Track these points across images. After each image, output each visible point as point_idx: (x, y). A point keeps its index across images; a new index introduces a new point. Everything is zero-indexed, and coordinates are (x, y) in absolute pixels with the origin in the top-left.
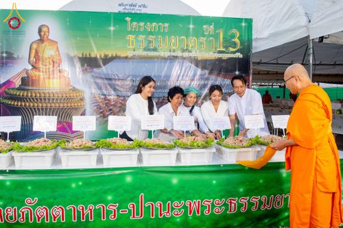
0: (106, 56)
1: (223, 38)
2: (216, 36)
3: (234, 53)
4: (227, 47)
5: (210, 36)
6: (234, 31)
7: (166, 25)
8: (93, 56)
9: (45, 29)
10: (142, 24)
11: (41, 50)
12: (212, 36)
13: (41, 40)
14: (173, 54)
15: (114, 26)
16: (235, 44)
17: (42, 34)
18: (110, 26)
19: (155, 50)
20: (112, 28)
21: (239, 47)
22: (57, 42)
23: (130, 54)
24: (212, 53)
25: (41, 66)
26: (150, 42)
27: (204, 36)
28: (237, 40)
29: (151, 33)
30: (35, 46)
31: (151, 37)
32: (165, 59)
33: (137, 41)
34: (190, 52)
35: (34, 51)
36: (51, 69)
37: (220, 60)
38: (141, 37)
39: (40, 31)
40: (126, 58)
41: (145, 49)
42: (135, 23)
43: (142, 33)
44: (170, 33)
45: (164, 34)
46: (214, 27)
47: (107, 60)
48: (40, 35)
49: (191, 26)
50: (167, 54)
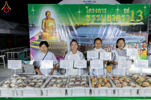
0: (76, 25)
1: (134, 15)
2: (130, 14)
3: (139, 22)
4: (135, 19)
5: (127, 14)
6: (140, 11)
7: (105, 9)
8: (70, 25)
9: (48, 13)
10: (93, 9)
11: (47, 23)
13: (47, 18)
14: (108, 23)
15: (80, 11)
16: (140, 18)
17: (47, 15)
18: (78, 11)
19: (100, 22)
20: (79, 12)
21: (142, 19)
22: (54, 19)
23: (88, 24)
24: (128, 22)
25: (47, 30)
26: (97, 18)
27: (124, 14)
28: (141, 16)
29: (98, 14)
30: (44, 21)
31: (98, 16)
32: (104, 26)
33: (91, 18)
34: (117, 22)
35: (44, 24)
36: (52, 32)
37: (132, 26)
38: (93, 16)
39: (46, 14)
40: (86, 26)
41: (95, 22)
42: (90, 9)
43: (93, 14)
44: (107, 14)
45: (104, 14)
46: (130, 9)
47: (77, 27)
48: (46, 16)
49: (118, 10)
50: (106, 24)
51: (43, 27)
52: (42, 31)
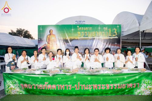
0: (71, 39)
1: (111, 32)
2: (108, 31)
3: (115, 36)
4: (112, 35)
5: (106, 31)
6: (115, 29)
7: (91, 28)
8: (66, 39)
9: (51, 31)
10: (83, 28)
11: (50, 37)
12: (107, 31)
13: (50, 34)
14: (93, 38)
15: (73, 29)
16: (115, 33)
17: (51, 32)
19: (87, 36)
20: (73, 30)
21: (116, 35)
22: (55, 35)
23: (79, 38)
24: (107, 37)
25: (50, 43)
26: (85, 34)
27: (104, 31)
28: (116, 32)
29: (86, 31)
30: (48, 36)
31: (86, 32)
32: (91, 39)
33: (81, 34)
34: (99, 37)
35: (48, 38)
36: (53, 44)
37: (110, 39)
38: (83, 32)
39: (50, 31)
40: (77, 39)
41: (84, 36)
42: (80, 28)
43: (83, 31)
44: (92, 31)
45: (90, 31)
46: (108, 28)
47: (71, 40)
48: (50, 33)
49: (99, 28)
50: (91, 38)
51: (48, 40)
52: (47, 43)
